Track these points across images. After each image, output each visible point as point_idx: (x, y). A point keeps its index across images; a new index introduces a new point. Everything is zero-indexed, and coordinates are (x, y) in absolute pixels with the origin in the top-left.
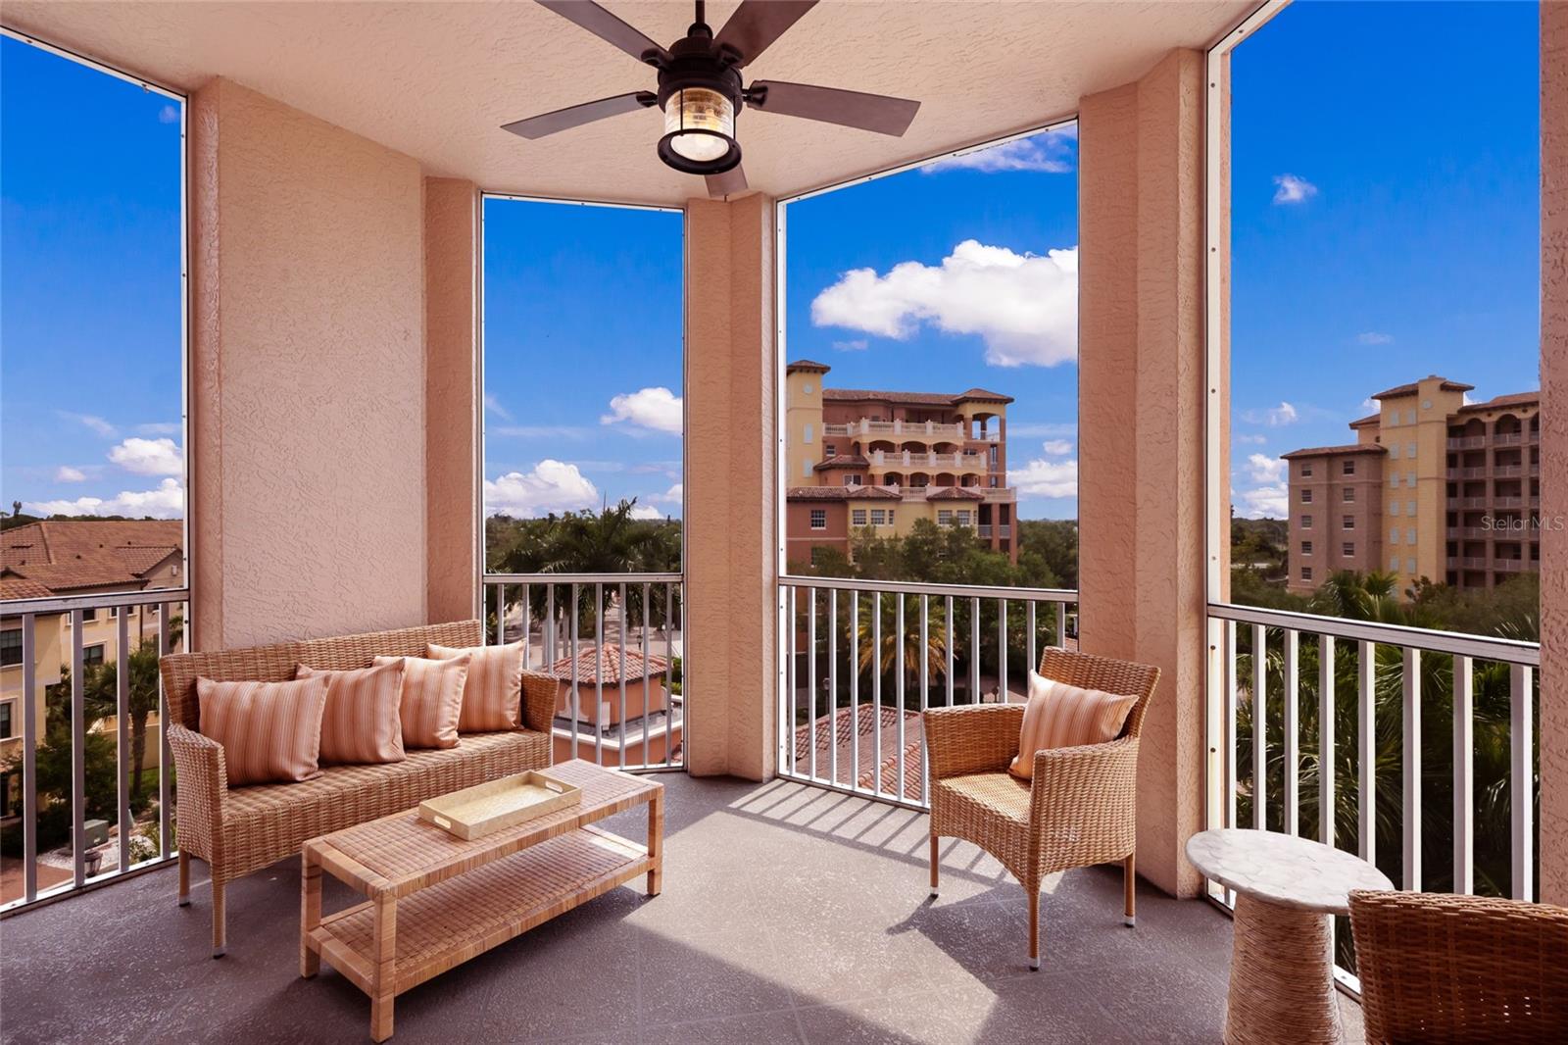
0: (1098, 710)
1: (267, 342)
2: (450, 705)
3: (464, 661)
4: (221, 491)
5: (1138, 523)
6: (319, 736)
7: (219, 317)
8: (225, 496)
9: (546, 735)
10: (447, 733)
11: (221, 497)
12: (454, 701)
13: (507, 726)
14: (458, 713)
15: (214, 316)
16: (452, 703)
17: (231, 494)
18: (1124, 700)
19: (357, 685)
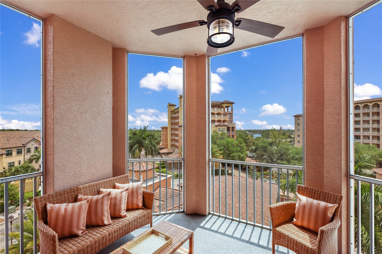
0: (326, 209)
1: (68, 96)
2: (124, 204)
3: (127, 190)
4: (54, 142)
5: (324, 150)
6: (86, 220)
7: (53, 88)
8: (55, 143)
9: (151, 210)
10: (123, 213)
11: (54, 144)
12: (125, 202)
13: (139, 207)
14: (126, 206)
15: (51, 88)
16: (124, 203)
17: (57, 143)
18: (334, 206)
19: (97, 201)
